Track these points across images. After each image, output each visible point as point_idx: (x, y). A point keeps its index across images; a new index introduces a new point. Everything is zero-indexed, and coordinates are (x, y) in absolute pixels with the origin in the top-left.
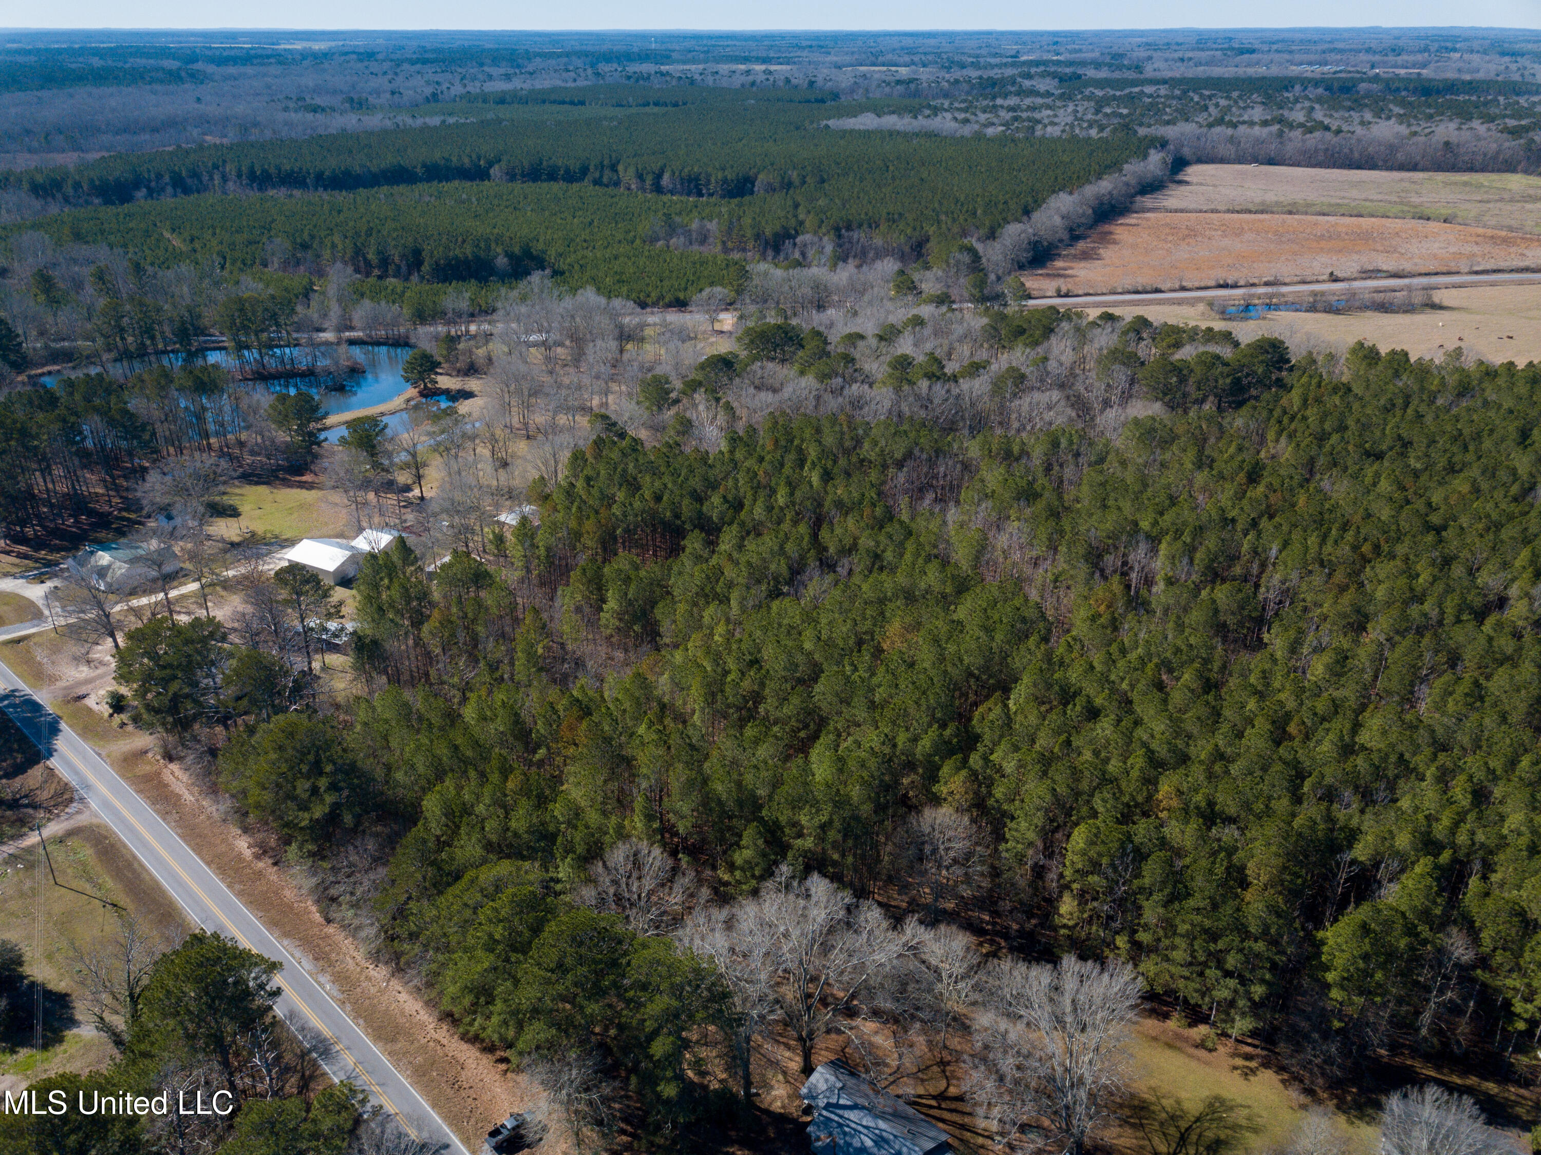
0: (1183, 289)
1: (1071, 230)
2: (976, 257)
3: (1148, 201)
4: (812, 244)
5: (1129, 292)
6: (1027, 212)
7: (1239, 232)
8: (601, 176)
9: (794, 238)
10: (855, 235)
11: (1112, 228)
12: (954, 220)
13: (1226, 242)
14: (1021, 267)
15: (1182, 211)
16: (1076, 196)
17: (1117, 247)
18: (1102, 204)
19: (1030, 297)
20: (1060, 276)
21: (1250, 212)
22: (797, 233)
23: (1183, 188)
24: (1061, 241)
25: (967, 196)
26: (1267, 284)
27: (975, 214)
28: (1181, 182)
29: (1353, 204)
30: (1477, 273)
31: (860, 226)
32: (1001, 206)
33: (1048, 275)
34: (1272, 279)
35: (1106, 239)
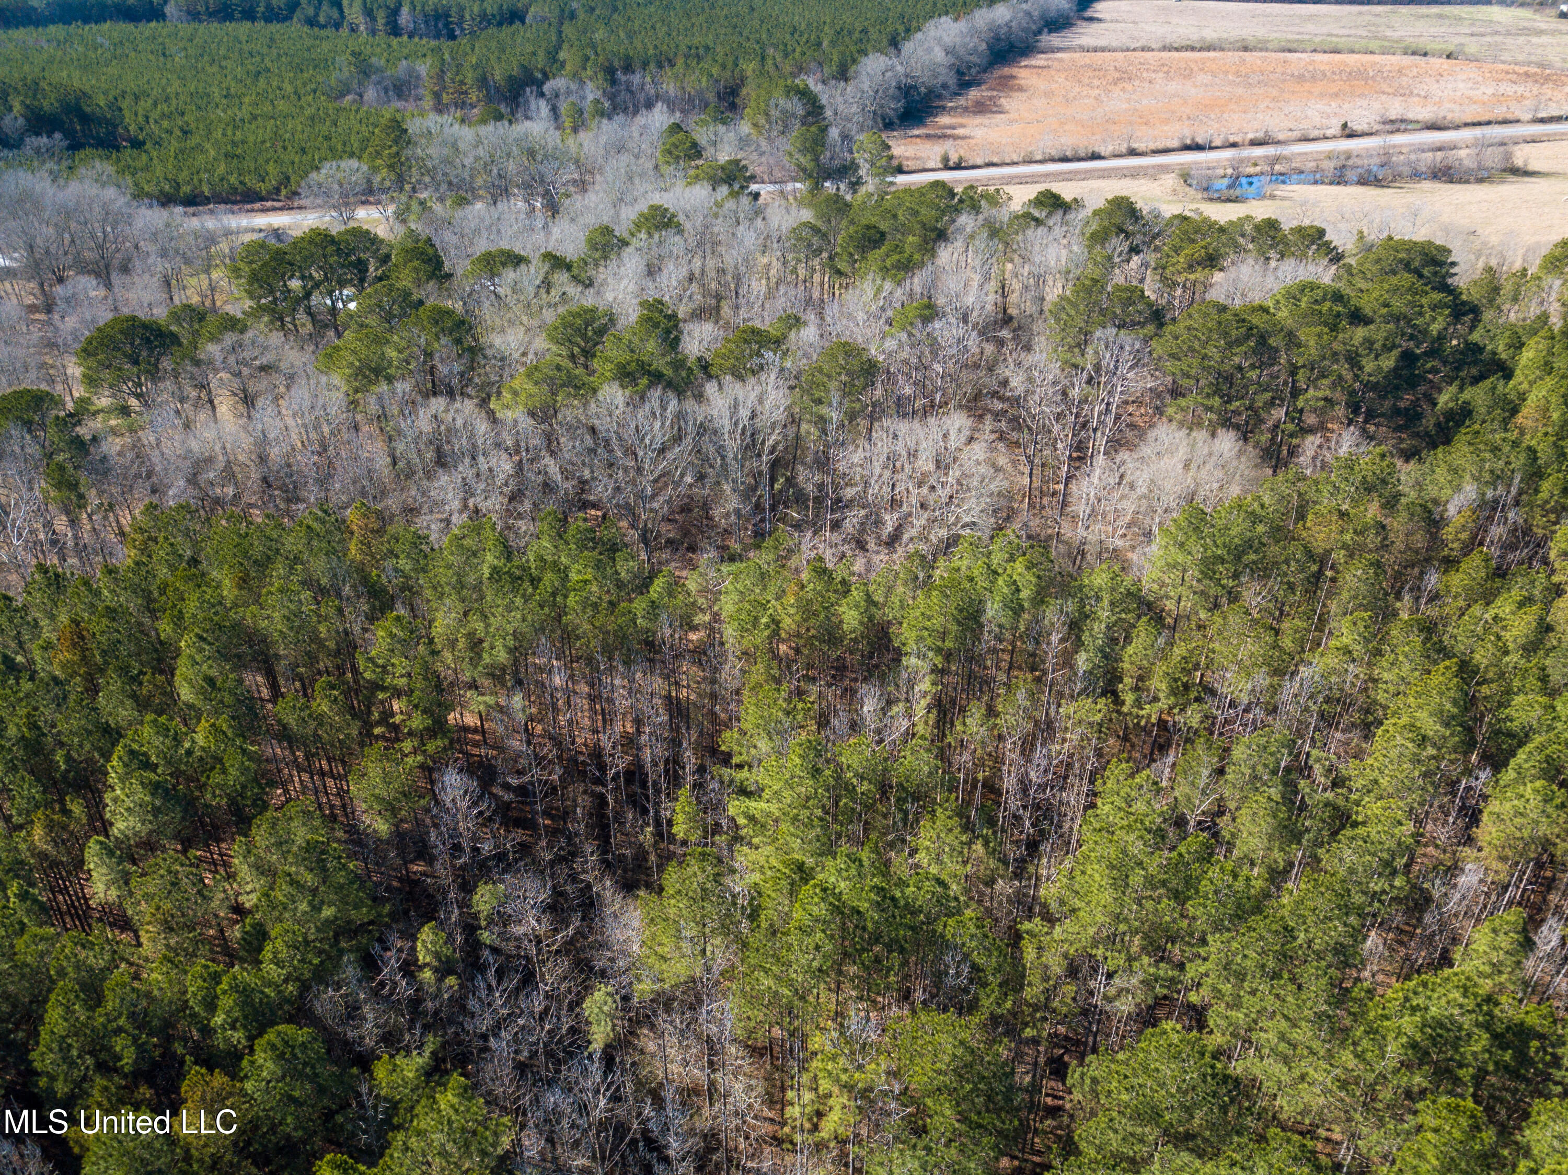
0: (1133, 153)
1: (960, 73)
2: (814, 109)
3: (1054, 39)
4: (569, 92)
5: (1053, 160)
6: (894, 43)
7: (1187, 74)
8: (317, 15)
9: (540, 84)
10: (636, 79)
11: (1015, 71)
12: (786, 56)
13: (1174, 86)
14: (889, 125)
15: (1103, 50)
16: (962, 25)
17: (1024, 96)
18: (997, 39)
19: (900, 170)
20: (945, 136)
21: (1193, 49)
22: (546, 77)
23: (1095, 25)
24: (945, 86)
25: (809, 24)
26: (1254, 143)
27: (819, 44)
28: (1091, 19)
29: (1317, 40)
30: (1542, 121)
31: (645, 65)
32: (857, 35)
33: (928, 136)
34: (1260, 135)
35: (1007, 84)
